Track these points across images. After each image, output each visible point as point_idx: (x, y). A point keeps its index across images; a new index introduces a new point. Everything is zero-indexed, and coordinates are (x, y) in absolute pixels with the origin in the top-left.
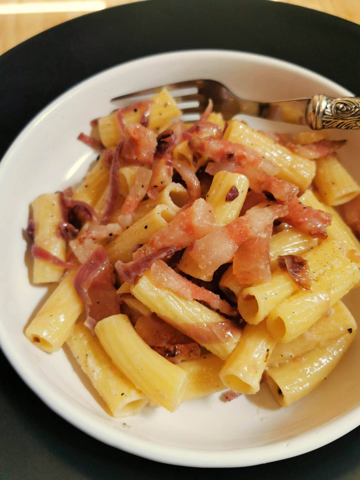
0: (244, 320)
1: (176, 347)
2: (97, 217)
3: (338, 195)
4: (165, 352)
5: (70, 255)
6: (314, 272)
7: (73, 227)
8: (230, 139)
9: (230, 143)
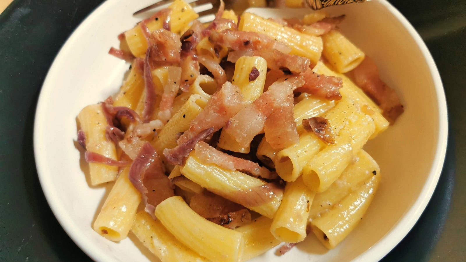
0: (283, 180)
1: (229, 215)
2: (140, 118)
3: (346, 62)
4: (220, 221)
5: (121, 155)
6: (335, 128)
7: (119, 130)
8: (244, 29)
9: (245, 32)
